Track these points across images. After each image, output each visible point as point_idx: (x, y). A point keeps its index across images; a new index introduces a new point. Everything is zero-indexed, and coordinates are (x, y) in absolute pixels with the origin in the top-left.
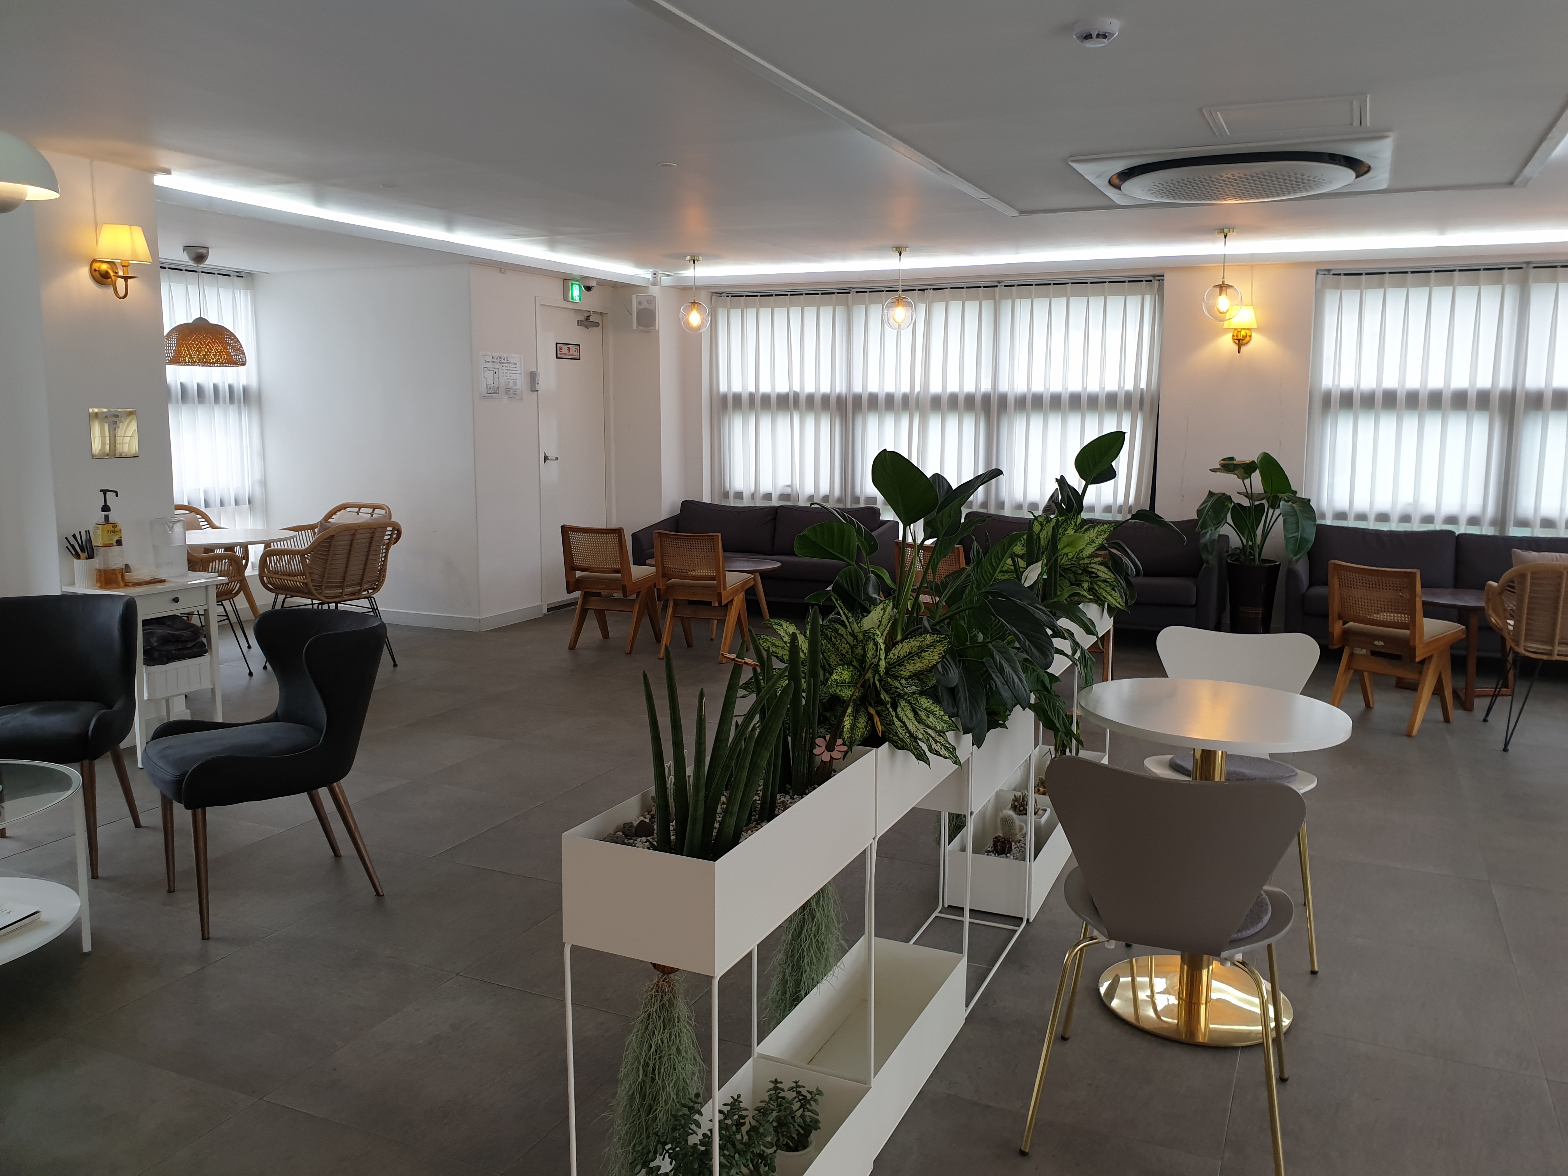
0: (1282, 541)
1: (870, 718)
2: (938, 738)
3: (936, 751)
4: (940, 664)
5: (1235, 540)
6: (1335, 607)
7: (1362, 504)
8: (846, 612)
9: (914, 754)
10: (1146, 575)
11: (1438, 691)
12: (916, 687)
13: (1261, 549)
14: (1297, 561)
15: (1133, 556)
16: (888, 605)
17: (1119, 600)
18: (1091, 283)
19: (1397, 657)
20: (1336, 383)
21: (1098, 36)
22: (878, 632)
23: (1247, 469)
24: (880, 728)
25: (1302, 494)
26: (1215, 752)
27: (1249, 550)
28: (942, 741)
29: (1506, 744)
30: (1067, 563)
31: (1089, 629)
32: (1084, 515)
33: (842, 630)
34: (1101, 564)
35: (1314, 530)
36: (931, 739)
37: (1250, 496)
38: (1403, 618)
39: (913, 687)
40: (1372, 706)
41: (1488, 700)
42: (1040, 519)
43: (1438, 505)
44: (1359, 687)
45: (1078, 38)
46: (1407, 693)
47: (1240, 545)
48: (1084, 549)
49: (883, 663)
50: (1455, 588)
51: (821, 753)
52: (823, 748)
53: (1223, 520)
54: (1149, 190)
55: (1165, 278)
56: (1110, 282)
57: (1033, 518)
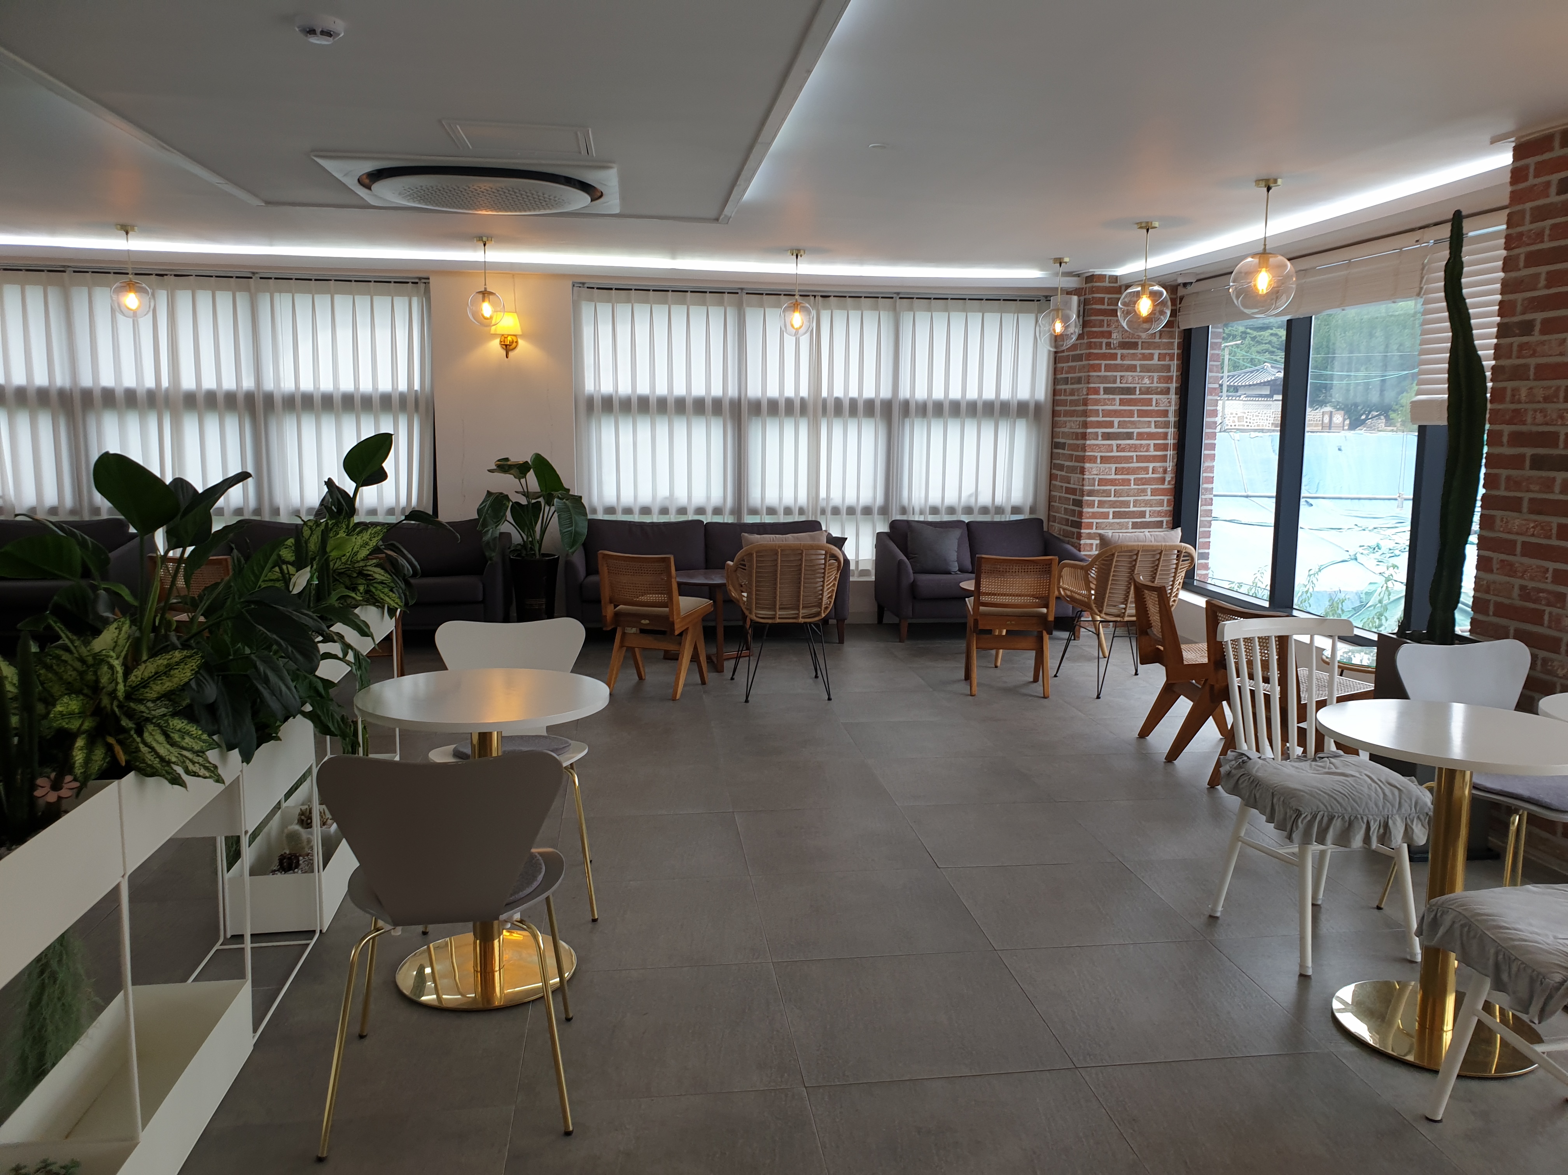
0: (558, 535)
1: (109, 748)
2: (196, 759)
3: (195, 772)
4: (193, 680)
5: (517, 537)
6: (606, 594)
7: (627, 499)
8: (69, 634)
9: (166, 779)
10: (425, 574)
11: (695, 658)
12: (167, 708)
13: (540, 542)
14: (573, 553)
15: (410, 556)
16: (123, 623)
17: (398, 600)
18: (355, 281)
19: (663, 633)
20: (597, 388)
21: (323, 33)
22: (112, 653)
23: (522, 469)
24: (122, 758)
25: (575, 492)
26: (491, 733)
27: (530, 546)
28: (200, 761)
29: (747, 697)
30: (341, 567)
31: (364, 631)
32: (356, 519)
33: (66, 656)
34: (377, 566)
35: (586, 524)
36: (188, 761)
37: (526, 494)
38: (662, 598)
39: (163, 709)
40: (643, 678)
41: (733, 662)
42: (310, 524)
43: (690, 498)
44: (632, 662)
45: (300, 31)
46: (672, 663)
47: (520, 541)
48: (358, 552)
49: (121, 687)
50: (706, 569)
51: (44, 793)
52: (47, 789)
53: (502, 517)
54: (400, 194)
55: (431, 281)
56: (375, 282)
57: (302, 523)
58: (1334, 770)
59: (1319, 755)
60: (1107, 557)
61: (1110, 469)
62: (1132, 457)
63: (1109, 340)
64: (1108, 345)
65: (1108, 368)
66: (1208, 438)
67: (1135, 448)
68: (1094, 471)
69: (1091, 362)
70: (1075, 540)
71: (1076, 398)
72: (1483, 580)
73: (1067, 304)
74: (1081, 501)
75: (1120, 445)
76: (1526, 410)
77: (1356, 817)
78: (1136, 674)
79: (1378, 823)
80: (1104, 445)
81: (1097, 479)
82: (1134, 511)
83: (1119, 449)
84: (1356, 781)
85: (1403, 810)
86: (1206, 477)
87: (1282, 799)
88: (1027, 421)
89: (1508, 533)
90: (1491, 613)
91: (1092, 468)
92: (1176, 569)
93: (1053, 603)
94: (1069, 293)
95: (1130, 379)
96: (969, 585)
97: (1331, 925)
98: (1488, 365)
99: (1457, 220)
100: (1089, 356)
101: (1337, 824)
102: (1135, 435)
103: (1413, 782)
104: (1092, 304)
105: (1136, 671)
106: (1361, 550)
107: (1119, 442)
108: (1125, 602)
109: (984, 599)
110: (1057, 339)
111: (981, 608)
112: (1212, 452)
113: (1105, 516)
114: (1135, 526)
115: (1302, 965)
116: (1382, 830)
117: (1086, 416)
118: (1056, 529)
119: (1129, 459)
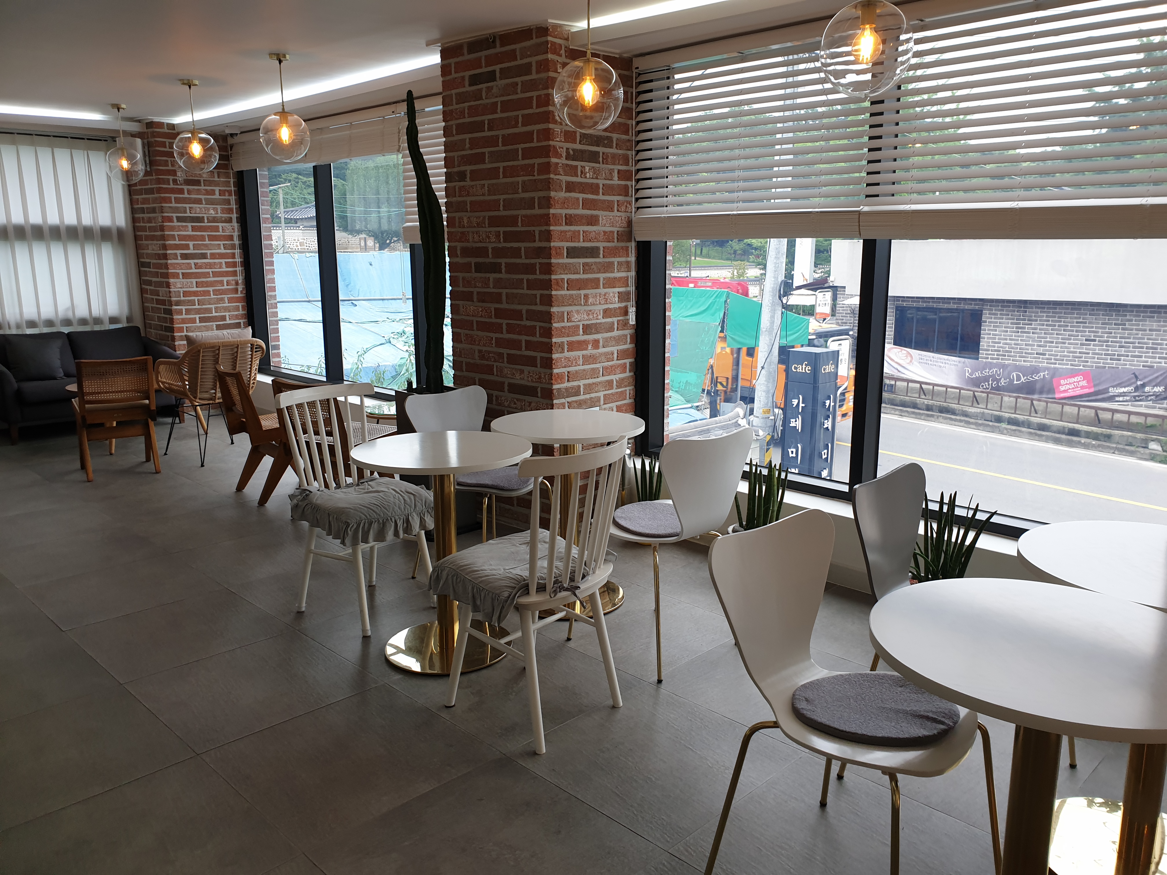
58: (371, 489)
59: (360, 482)
60: (194, 353)
61: (192, 283)
62: (209, 273)
63: (176, 178)
64: (175, 181)
65: (177, 200)
66: (268, 257)
67: (210, 266)
68: (178, 285)
69: (162, 195)
70: (170, 342)
71: (153, 224)
72: (457, 348)
73: (133, 146)
74: (171, 310)
75: (197, 263)
76: (468, 232)
77: (387, 519)
78: (232, 443)
79: (402, 520)
80: (183, 263)
81: (182, 292)
82: (216, 316)
83: (197, 267)
84: (385, 495)
85: (417, 508)
86: (269, 287)
87: (335, 517)
88: (112, 243)
89: (468, 315)
90: (464, 370)
91: (176, 283)
92: (252, 358)
93: (153, 395)
94: (133, 135)
95: (198, 210)
96: (73, 388)
97: (383, 597)
98: (442, 202)
99: (410, 99)
100: (160, 190)
101: (375, 526)
102: (209, 255)
103: (423, 488)
104: (156, 147)
105: (232, 440)
106: (392, 335)
107: (196, 261)
108: (214, 388)
109: (88, 398)
110: (127, 175)
111: (86, 406)
112: (272, 267)
113: (193, 321)
114: (219, 327)
115: (364, 630)
116: (405, 525)
117: (164, 240)
118: (153, 334)
119: (206, 275)
